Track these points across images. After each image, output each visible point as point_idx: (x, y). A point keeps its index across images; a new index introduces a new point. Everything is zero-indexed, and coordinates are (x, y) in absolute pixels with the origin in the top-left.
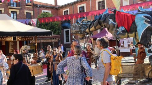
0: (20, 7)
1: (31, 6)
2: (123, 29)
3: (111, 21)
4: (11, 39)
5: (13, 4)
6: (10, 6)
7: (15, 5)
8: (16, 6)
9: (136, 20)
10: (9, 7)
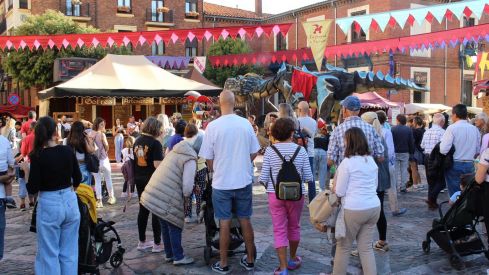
0: (171, 21)
1: (197, 18)
2: (301, 95)
3: (286, 84)
4: (150, 101)
5: (157, 15)
6: (151, 20)
7: (161, 18)
8: (164, 21)
9: (318, 84)
10: (148, 23)
